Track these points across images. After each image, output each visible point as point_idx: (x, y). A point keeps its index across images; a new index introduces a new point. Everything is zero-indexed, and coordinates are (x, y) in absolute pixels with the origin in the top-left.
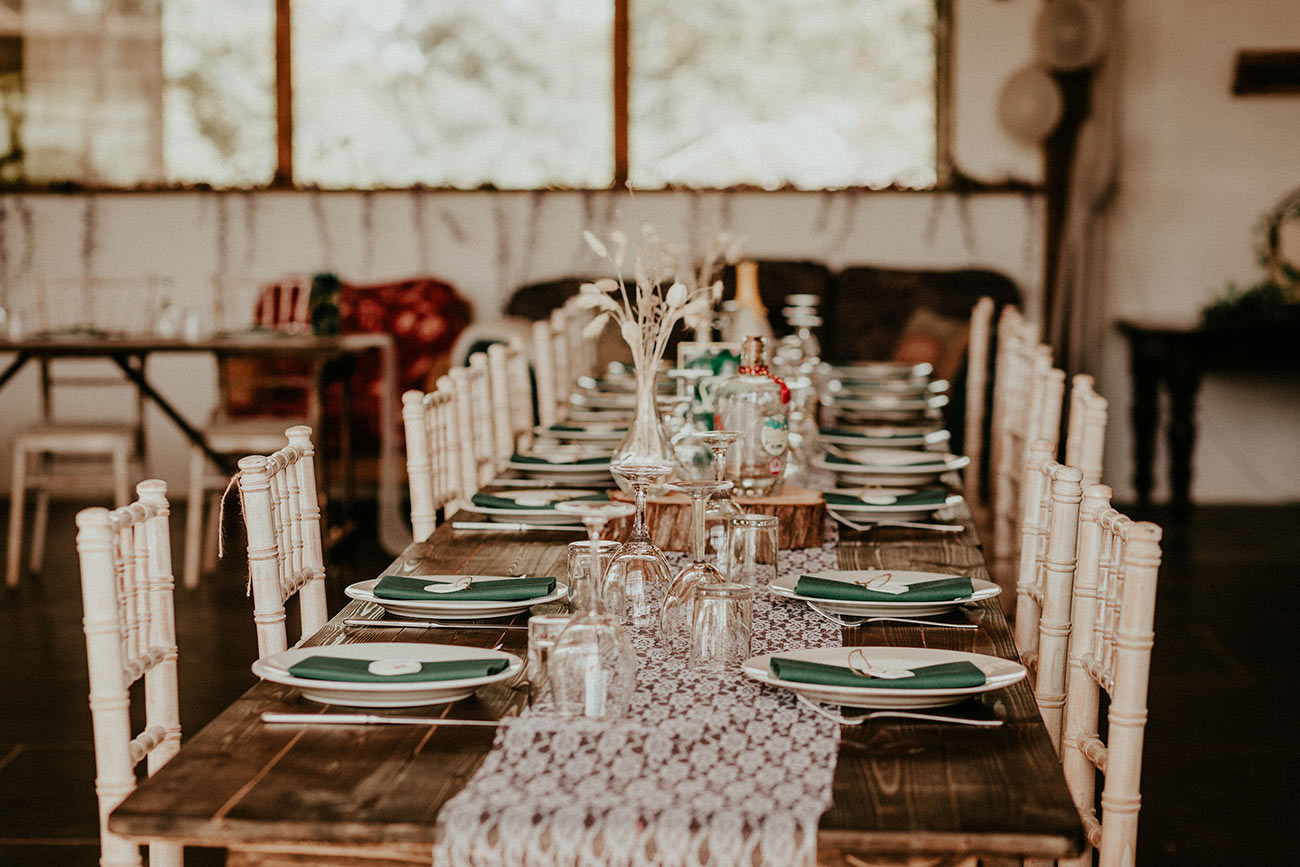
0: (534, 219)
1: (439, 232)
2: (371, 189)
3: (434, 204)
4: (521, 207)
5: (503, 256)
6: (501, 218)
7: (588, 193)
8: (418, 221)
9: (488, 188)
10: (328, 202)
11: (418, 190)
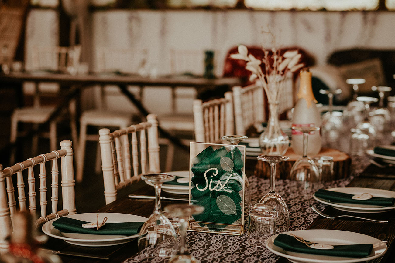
0: (342, 24)
1: (301, 28)
2: (274, 10)
3: (300, 16)
4: (336, 18)
5: (328, 38)
6: (327, 23)
7: (365, 12)
8: (293, 23)
9: (324, 10)
10: (257, 15)
11: (293, 11)
